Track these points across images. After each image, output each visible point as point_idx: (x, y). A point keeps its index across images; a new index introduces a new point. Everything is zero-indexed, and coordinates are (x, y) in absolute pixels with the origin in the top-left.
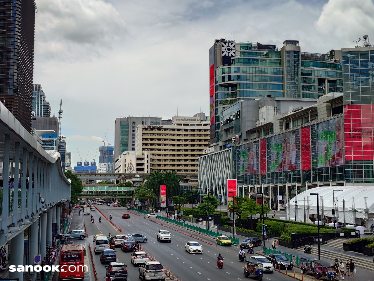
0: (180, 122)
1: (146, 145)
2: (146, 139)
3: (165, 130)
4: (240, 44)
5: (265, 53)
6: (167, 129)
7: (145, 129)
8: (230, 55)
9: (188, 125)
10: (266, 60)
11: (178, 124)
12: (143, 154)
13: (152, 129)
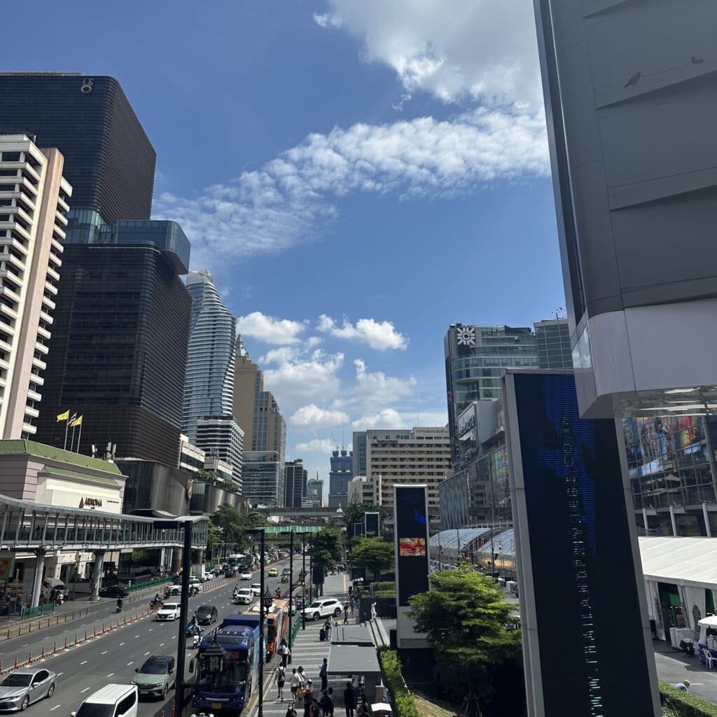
0: (421, 435)
1: (377, 467)
2: (376, 459)
3: (402, 445)
4: (481, 328)
5: (516, 338)
6: (404, 445)
7: (376, 445)
8: (468, 344)
9: (431, 438)
10: (517, 348)
11: (418, 438)
12: (372, 480)
13: (384, 446)
